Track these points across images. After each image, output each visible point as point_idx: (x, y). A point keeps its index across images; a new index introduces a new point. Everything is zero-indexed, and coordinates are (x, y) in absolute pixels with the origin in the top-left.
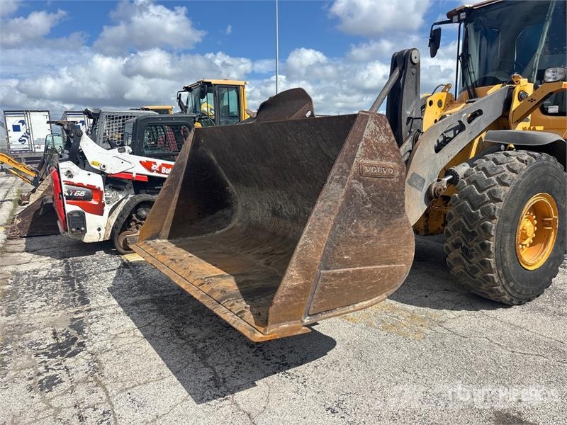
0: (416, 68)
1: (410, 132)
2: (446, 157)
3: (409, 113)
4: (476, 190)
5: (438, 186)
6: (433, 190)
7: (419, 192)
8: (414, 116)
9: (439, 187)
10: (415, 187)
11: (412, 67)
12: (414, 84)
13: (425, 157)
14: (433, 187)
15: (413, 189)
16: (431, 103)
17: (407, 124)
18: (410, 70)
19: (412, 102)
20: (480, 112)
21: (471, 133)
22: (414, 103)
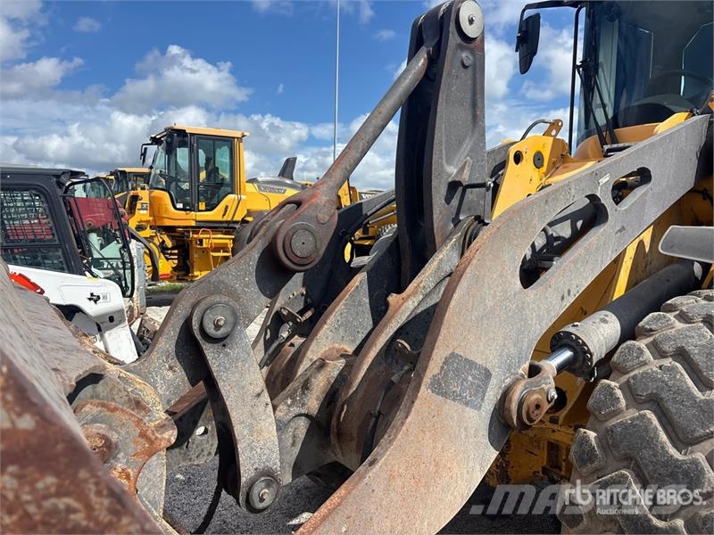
0: (472, 52)
1: (456, 221)
2: (555, 299)
3: (452, 170)
4: (663, 437)
5: (531, 393)
6: (514, 407)
7: (470, 413)
8: (465, 178)
9: (535, 396)
10: (456, 397)
11: (461, 47)
12: (469, 96)
13: (490, 303)
14: (516, 397)
15: (451, 407)
16: (518, 158)
17: (448, 200)
18: (454, 54)
19: (460, 143)
20: (644, 175)
21: (623, 228)
22: (467, 145)
